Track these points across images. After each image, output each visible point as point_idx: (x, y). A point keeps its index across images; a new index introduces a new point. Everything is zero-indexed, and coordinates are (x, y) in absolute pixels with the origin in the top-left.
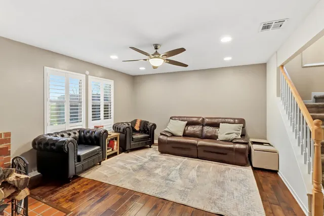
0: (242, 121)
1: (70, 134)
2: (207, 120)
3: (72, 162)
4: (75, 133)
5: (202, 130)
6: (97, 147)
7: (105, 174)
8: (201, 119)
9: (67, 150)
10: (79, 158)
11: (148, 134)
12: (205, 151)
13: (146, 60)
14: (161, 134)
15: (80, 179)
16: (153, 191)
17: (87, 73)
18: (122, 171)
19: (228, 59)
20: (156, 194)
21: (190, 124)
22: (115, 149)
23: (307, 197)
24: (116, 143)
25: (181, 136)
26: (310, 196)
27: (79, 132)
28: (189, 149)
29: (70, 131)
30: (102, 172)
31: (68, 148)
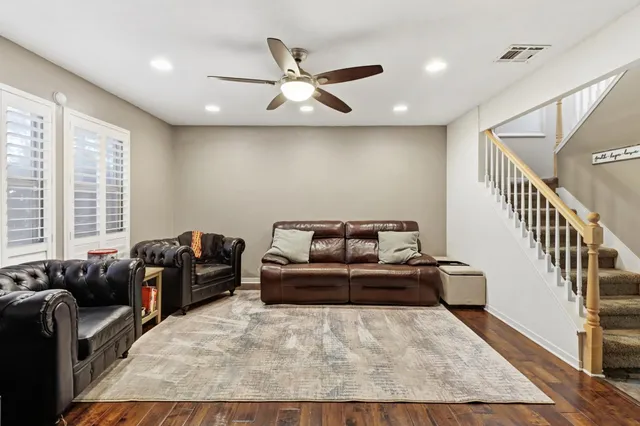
0: (412, 226)
1: (18, 281)
2: (352, 226)
3: (67, 364)
4: (35, 276)
5: (345, 248)
6: (124, 310)
7: (160, 377)
8: (339, 225)
9: (51, 329)
10: (83, 349)
11: (228, 263)
12: (365, 288)
13: (273, 83)
14: (264, 261)
15: (85, 410)
16: (319, 391)
17: (62, 98)
18: (204, 360)
19: (400, 108)
20: (328, 395)
21: (319, 236)
22: (152, 308)
23: (577, 338)
24: (153, 294)
25: (306, 263)
26: (582, 336)
27: (47, 271)
28: (332, 287)
29: (18, 268)
30: (147, 374)
31: (54, 320)
